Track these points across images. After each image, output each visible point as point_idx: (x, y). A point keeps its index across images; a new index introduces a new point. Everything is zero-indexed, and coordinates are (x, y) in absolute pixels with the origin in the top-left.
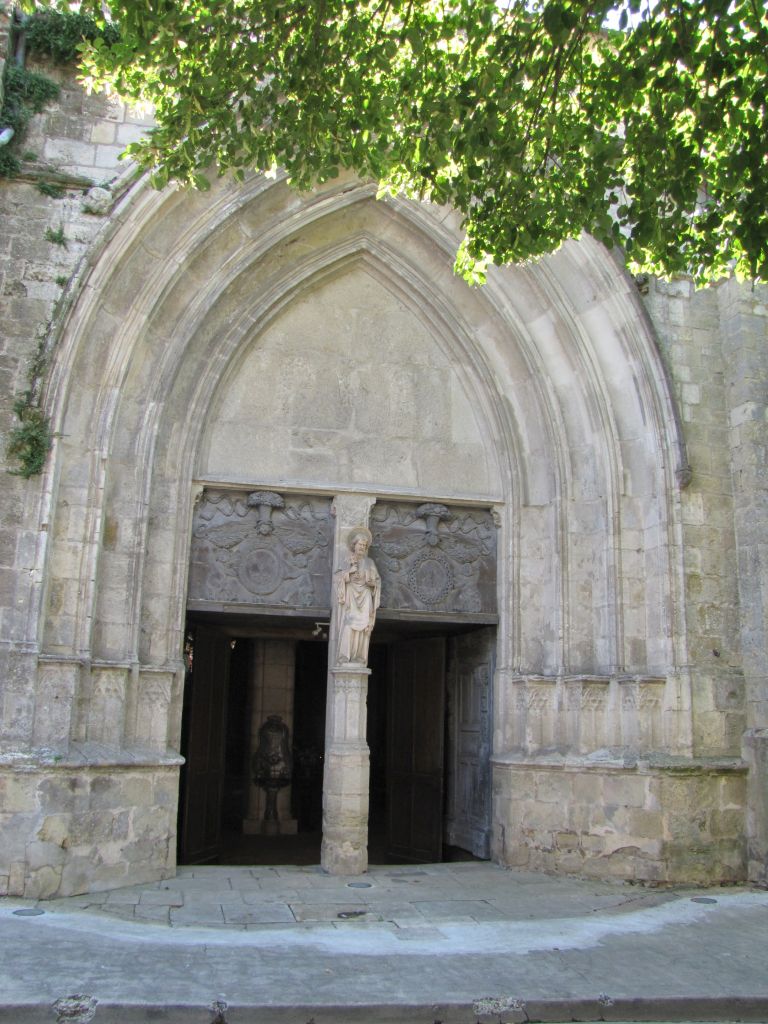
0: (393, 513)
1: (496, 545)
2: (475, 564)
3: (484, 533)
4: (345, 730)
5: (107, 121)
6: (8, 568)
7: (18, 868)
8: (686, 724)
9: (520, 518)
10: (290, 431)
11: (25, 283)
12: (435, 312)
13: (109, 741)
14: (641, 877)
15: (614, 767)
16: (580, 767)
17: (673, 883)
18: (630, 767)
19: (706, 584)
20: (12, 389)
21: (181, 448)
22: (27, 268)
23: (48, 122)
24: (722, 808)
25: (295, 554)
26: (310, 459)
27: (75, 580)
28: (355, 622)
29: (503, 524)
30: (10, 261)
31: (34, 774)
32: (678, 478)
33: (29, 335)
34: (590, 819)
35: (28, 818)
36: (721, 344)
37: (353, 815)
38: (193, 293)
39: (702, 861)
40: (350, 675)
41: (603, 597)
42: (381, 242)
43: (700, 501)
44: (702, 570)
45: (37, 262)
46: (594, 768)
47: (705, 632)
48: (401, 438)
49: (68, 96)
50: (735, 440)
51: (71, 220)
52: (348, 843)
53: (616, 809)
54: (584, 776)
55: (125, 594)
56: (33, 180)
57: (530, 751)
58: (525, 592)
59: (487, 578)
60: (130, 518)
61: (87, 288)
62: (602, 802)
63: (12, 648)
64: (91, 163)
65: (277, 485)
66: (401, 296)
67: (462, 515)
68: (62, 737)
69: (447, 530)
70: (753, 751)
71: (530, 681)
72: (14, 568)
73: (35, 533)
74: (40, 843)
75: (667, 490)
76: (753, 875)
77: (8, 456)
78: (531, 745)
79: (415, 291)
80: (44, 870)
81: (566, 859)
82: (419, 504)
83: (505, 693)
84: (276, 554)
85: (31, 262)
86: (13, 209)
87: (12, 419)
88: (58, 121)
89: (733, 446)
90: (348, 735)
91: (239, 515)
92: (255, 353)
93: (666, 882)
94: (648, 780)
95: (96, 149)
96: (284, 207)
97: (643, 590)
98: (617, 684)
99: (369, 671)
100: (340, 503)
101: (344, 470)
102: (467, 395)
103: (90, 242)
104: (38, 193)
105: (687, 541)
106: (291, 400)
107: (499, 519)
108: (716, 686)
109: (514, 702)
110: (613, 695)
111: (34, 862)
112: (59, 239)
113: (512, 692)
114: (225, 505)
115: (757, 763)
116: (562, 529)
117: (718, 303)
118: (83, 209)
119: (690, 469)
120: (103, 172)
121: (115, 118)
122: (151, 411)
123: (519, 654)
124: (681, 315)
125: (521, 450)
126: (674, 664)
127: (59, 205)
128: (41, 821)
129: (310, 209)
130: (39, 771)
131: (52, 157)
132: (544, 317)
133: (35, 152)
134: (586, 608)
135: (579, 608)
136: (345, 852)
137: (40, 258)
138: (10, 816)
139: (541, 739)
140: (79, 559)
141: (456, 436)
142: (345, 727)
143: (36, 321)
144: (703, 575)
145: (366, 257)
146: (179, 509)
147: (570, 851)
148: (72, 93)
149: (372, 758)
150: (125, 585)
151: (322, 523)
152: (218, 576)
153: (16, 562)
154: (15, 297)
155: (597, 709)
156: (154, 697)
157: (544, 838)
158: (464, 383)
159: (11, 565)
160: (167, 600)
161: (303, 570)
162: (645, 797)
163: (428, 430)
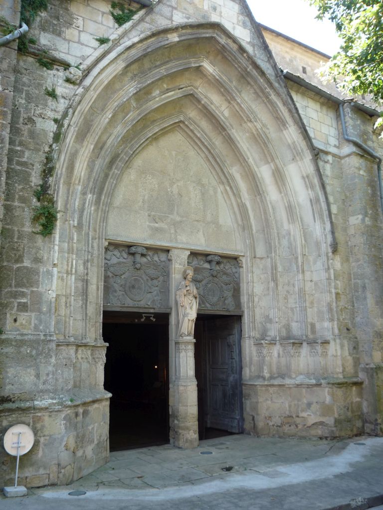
0: (195, 259)
1: (239, 276)
2: (231, 285)
3: (234, 270)
4: (187, 372)
5: (73, 28)
6: (36, 289)
7: (55, 468)
8: (339, 362)
9: (252, 263)
10: (146, 214)
11: (34, 118)
12: (214, 157)
13: (84, 387)
14: (326, 435)
15: (311, 384)
16: (293, 385)
17: (340, 437)
18: (318, 383)
19: (342, 297)
20: (31, 182)
21: (98, 221)
22: (35, 110)
23: (41, 21)
24: (354, 401)
25: (152, 279)
26: (157, 229)
27: (63, 295)
28: (189, 315)
29: (244, 266)
30: (25, 103)
31: (60, 411)
32: (332, 248)
33: (39, 150)
34: (300, 409)
35: (58, 438)
36: (344, 186)
37: (194, 416)
38: (108, 135)
39: (349, 426)
40: (188, 343)
41: (296, 303)
42: (190, 118)
43: (339, 259)
44: (341, 290)
45: (41, 106)
46: (301, 385)
47: (343, 319)
48: (197, 221)
49: (51, 8)
50: (352, 231)
51: (58, 84)
52: (192, 431)
53: (312, 404)
54: (296, 389)
55: (81, 303)
56: (35, 56)
57: (267, 377)
58: (256, 299)
59: (237, 292)
60: (81, 260)
61: (70, 126)
62: (305, 401)
63: (42, 338)
64: (67, 51)
65: (143, 243)
66: (196, 148)
67: (225, 261)
68: (69, 388)
69: (219, 268)
70: (366, 374)
71: (266, 343)
72: (40, 289)
73: (51, 269)
74: (66, 451)
75: (327, 253)
76: (368, 430)
77: (32, 222)
78: (267, 375)
79: (205, 146)
80: (69, 467)
81: (288, 430)
82: (207, 255)
83: (249, 349)
84: (143, 279)
85: (37, 106)
86: (24, 71)
87: (33, 200)
88: (47, 22)
89: (350, 234)
90: (188, 375)
91: (124, 258)
92: (129, 170)
93: (337, 437)
94: (327, 389)
95: (69, 43)
96: (151, 93)
97: (313, 299)
98: (306, 345)
99: (194, 341)
100: (174, 254)
101: (173, 236)
102: (225, 201)
103: (70, 100)
104: (38, 64)
105: (336, 278)
106: (146, 197)
107: (242, 263)
108: (349, 345)
109: (254, 353)
110: (305, 349)
111: (63, 463)
112: (52, 94)
113: (254, 349)
114: (116, 253)
115: (368, 379)
116: (275, 270)
117: (342, 167)
118: (65, 78)
119: (337, 244)
120: (74, 58)
121: (78, 27)
122: (89, 200)
123: (255, 330)
124: (329, 171)
125: (252, 230)
126: (333, 334)
127: (50, 74)
128: (65, 439)
129: (163, 96)
130: (63, 409)
131: (44, 44)
132: (267, 166)
133: (34, 38)
134: (286, 307)
135: (284, 308)
136: (191, 436)
137: (42, 104)
138: (48, 438)
139: (271, 372)
140: (65, 284)
141: (221, 221)
142: (187, 370)
143: (43, 143)
144: (341, 293)
145: (181, 125)
146: (99, 254)
147: (290, 426)
148: (53, 7)
149: (198, 385)
150: (81, 298)
151: (164, 263)
152: (115, 291)
153: (40, 286)
154: (29, 126)
155: (298, 356)
156: (97, 360)
157: (277, 420)
158: (224, 195)
159: (38, 288)
160: (94, 305)
161: (157, 288)
162: (326, 398)
163: (209, 218)
